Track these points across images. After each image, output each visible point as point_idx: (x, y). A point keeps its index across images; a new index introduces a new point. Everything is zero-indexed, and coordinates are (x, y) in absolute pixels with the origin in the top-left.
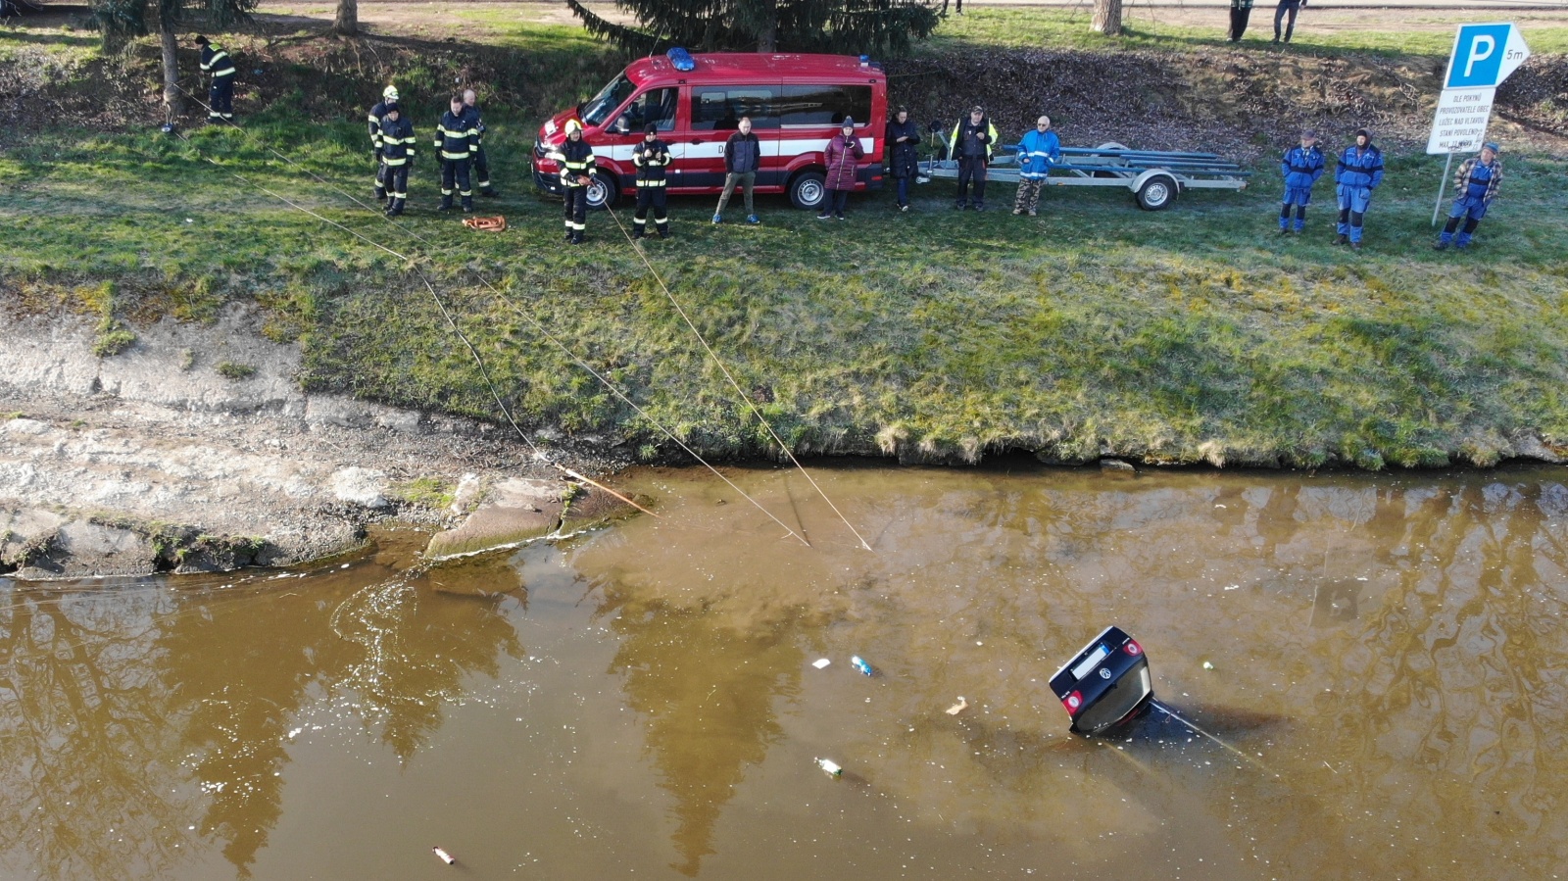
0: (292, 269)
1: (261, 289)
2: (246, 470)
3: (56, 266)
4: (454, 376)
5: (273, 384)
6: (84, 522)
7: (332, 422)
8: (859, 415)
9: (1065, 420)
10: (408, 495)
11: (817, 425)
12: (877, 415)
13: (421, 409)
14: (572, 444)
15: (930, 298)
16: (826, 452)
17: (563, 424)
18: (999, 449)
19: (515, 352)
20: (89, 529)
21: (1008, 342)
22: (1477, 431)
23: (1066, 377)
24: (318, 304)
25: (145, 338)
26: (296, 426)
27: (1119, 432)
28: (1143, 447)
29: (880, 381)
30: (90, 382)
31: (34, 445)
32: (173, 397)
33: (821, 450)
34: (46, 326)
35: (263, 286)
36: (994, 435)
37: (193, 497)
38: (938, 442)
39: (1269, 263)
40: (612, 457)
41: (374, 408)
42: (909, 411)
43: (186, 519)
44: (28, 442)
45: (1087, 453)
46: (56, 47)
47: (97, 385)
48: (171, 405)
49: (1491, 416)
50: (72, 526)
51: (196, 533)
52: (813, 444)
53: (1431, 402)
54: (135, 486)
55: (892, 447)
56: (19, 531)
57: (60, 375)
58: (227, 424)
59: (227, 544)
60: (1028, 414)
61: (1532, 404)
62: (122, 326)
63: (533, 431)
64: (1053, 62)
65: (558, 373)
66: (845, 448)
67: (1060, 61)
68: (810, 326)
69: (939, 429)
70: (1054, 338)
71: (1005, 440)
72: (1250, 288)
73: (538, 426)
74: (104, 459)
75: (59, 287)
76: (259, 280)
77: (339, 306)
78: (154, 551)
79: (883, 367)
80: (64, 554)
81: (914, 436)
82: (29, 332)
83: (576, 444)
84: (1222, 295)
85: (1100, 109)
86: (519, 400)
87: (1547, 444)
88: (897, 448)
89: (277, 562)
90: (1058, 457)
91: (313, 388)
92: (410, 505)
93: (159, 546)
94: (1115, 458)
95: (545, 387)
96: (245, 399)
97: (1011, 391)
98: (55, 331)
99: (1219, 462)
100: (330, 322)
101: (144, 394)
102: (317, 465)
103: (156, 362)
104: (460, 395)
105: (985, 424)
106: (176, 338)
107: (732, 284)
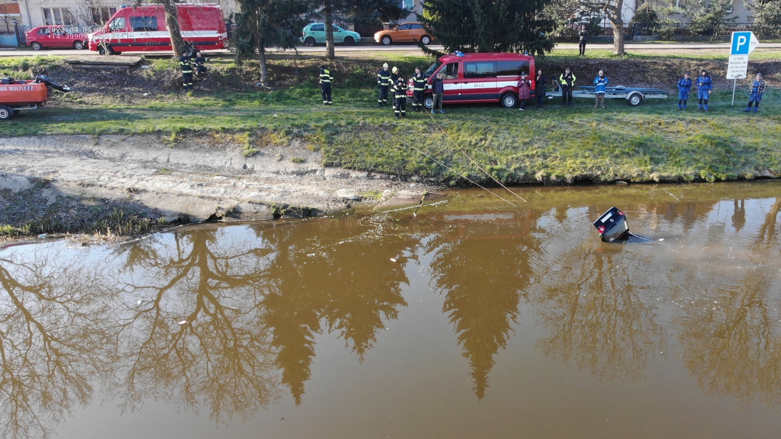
0: (317, 127)
1: (305, 134)
2: (304, 189)
3: (227, 127)
4: (380, 160)
5: (311, 165)
6: (246, 203)
7: (334, 176)
8: (529, 168)
9: (602, 168)
10: (365, 196)
11: (513, 172)
12: (535, 168)
13: (368, 171)
14: (425, 180)
15: (553, 131)
16: (517, 181)
17: (421, 174)
18: (579, 178)
19: (402, 151)
20: (248, 205)
21: (582, 144)
22: (747, 168)
23: (602, 155)
24: (327, 137)
25: (262, 151)
26: (322, 178)
27: (622, 172)
28: (630, 176)
29: (536, 157)
30: (243, 166)
31: (224, 183)
32: (274, 170)
33: (516, 181)
34: (224, 148)
35: (306, 133)
36: (577, 173)
37: (285, 197)
38: (557, 177)
39: (674, 118)
40: (439, 185)
41: (350, 171)
42: (546, 167)
43: (283, 202)
44: (222, 182)
45: (611, 179)
46: (216, 64)
47: (245, 167)
48: (274, 173)
49: (752, 164)
50: (242, 204)
51: (288, 205)
52: (512, 179)
53: (730, 159)
54: (263, 194)
55: (541, 179)
56: (222, 206)
57: (231, 164)
58: (295, 178)
59: (300, 208)
60: (589, 166)
61: (766, 160)
62: (253, 147)
63: (410, 177)
64: (599, 63)
65: (419, 157)
66: (524, 180)
67: (602, 63)
68: (510, 141)
69: (558, 172)
70: (598, 143)
71: (581, 175)
72: (668, 126)
73: (412, 175)
74: (251, 186)
75: (228, 135)
76: (305, 131)
77: (335, 139)
78: (273, 211)
79: (537, 153)
80: (240, 213)
81: (549, 175)
82: (217, 150)
83: (426, 181)
84: (658, 128)
85: (617, 79)
86: (404, 167)
87: (771, 172)
88: (543, 179)
89: (319, 214)
90: (601, 181)
91: (328, 165)
92: (366, 199)
93: (275, 209)
94: (621, 180)
95: (414, 162)
96: (302, 170)
97: (583, 160)
98: (228, 149)
99: (657, 180)
100: (333, 144)
101: (263, 169)
102: (330, 188)
103: (267, 159)
104: (382, 166)
105: (574, 170)
106: (274, 151)
107: (481, 128)
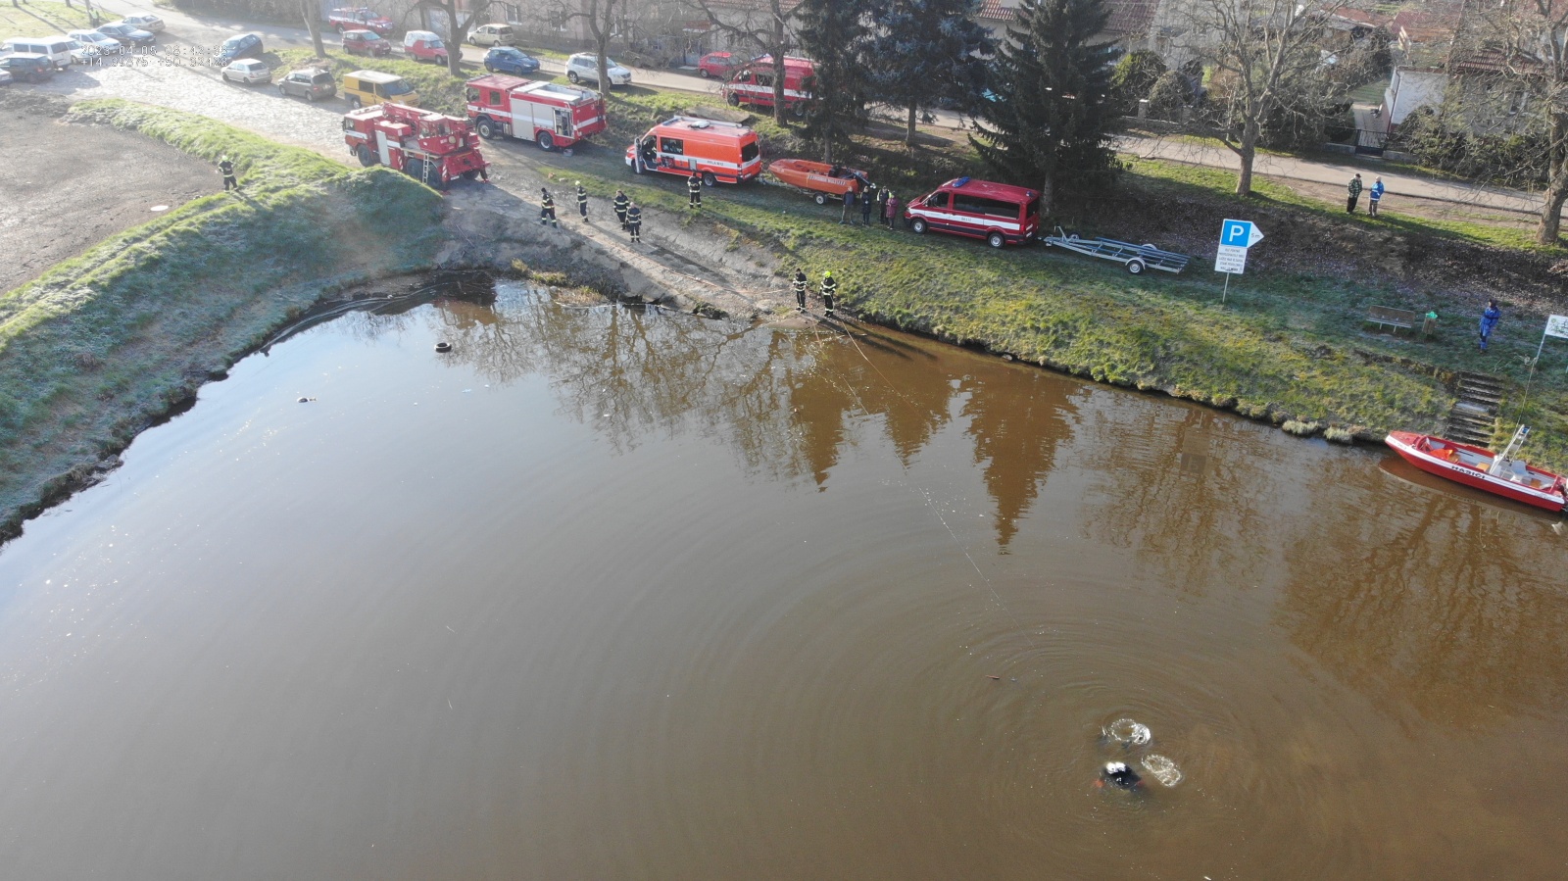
3: (730, 219)
5: (769, 271)
8: (933, 319)
9: (1000, 337)
10: (777, 310)
11: (918, 319)
12: (938, 321)
18: (971, 340)
25: (742, 248)
28: (1019, 352)
33: (916, 327)
34: (717, 239)
36: (970, 337)
38: (951, 334)
42: (948, 322)
45: (998, 349)
49: (1161, 374)
51: (711, 305)
52: (913, 326)
57: (712, 256)
58: (747, 279)
59: (715, 309)
60: (989, 332)
62: (736, 243)
66: (923, 329)
69: (955, 330)
71: (974, 339)
77: (800, 250)
81: (945, 331)
88: (938, 333)
89: (724, 318)
90: (990, 349)
91: (777, 274)
92: (774, 313)
93: (698, 306)
94: (1009, 355)
99: (1041, 363)
100: (795, 254)
102: (759, 296)
103: (741, 256)
105: (971, 332)
106: (750, 250)
